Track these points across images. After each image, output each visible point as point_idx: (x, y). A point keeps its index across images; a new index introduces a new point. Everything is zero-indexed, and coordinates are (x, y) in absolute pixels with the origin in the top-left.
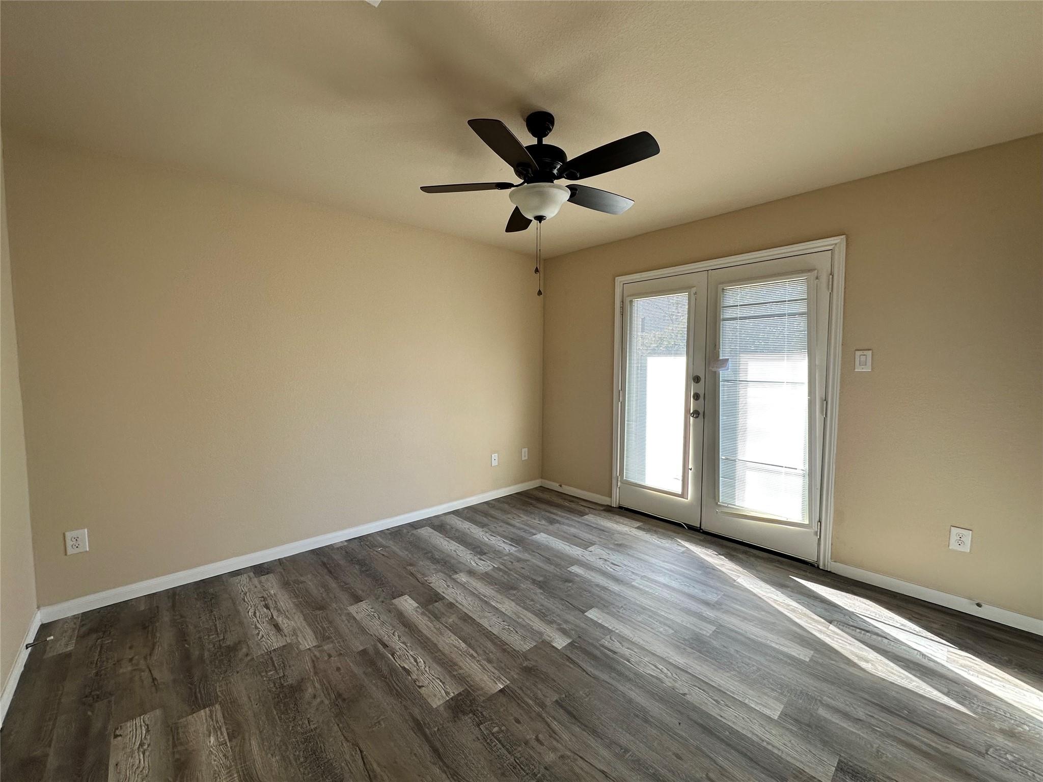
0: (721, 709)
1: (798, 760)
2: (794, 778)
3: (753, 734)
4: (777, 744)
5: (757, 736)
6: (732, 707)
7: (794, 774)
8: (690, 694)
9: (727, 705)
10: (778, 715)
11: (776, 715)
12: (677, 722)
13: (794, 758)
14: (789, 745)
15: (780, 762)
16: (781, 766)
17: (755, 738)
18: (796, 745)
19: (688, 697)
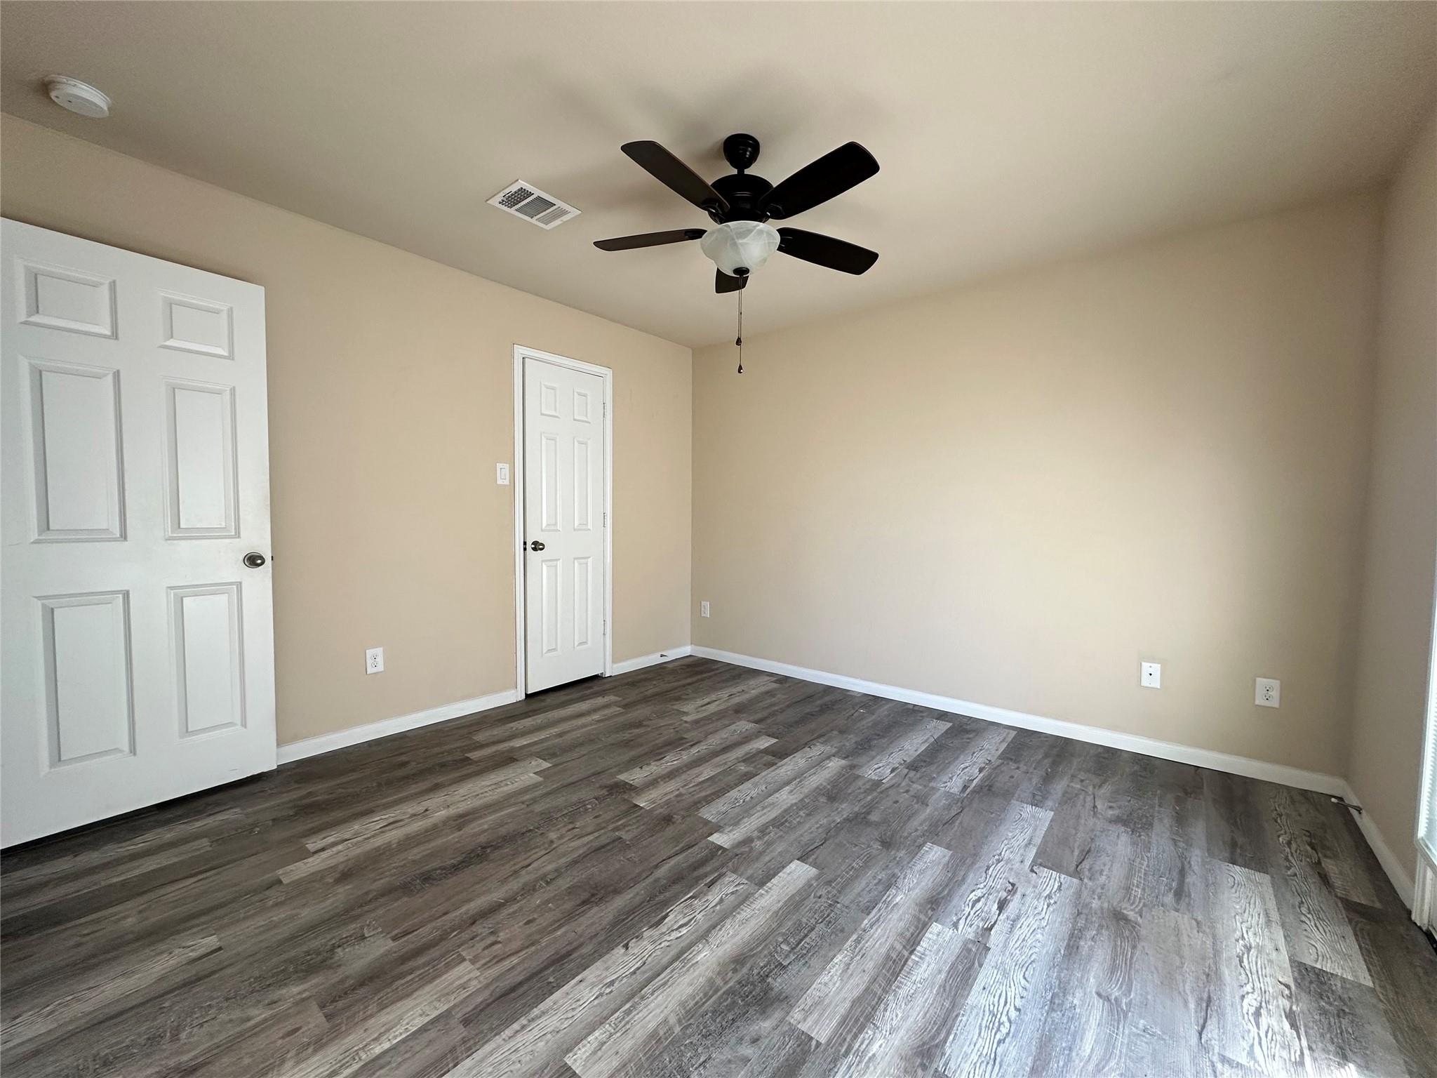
0: (593, 985)
1: (486, 1057)
2: (464, 1038)
3: (543, 1013)
4: (519, 1038)
5: (538, 1017)
6: (596, 1002)
7: (469, 1040)
8: (625, 954)
9: (601, 995)
10: (574, 1068)
11: (573, 1063)
12: (579, 930)
13: (491, 1053)
14: (514, 1057)
15: (491, 1029)
16: (485, 1027)
17: (536, 1011)
18: (512, 1068)
19: (620, 950)
